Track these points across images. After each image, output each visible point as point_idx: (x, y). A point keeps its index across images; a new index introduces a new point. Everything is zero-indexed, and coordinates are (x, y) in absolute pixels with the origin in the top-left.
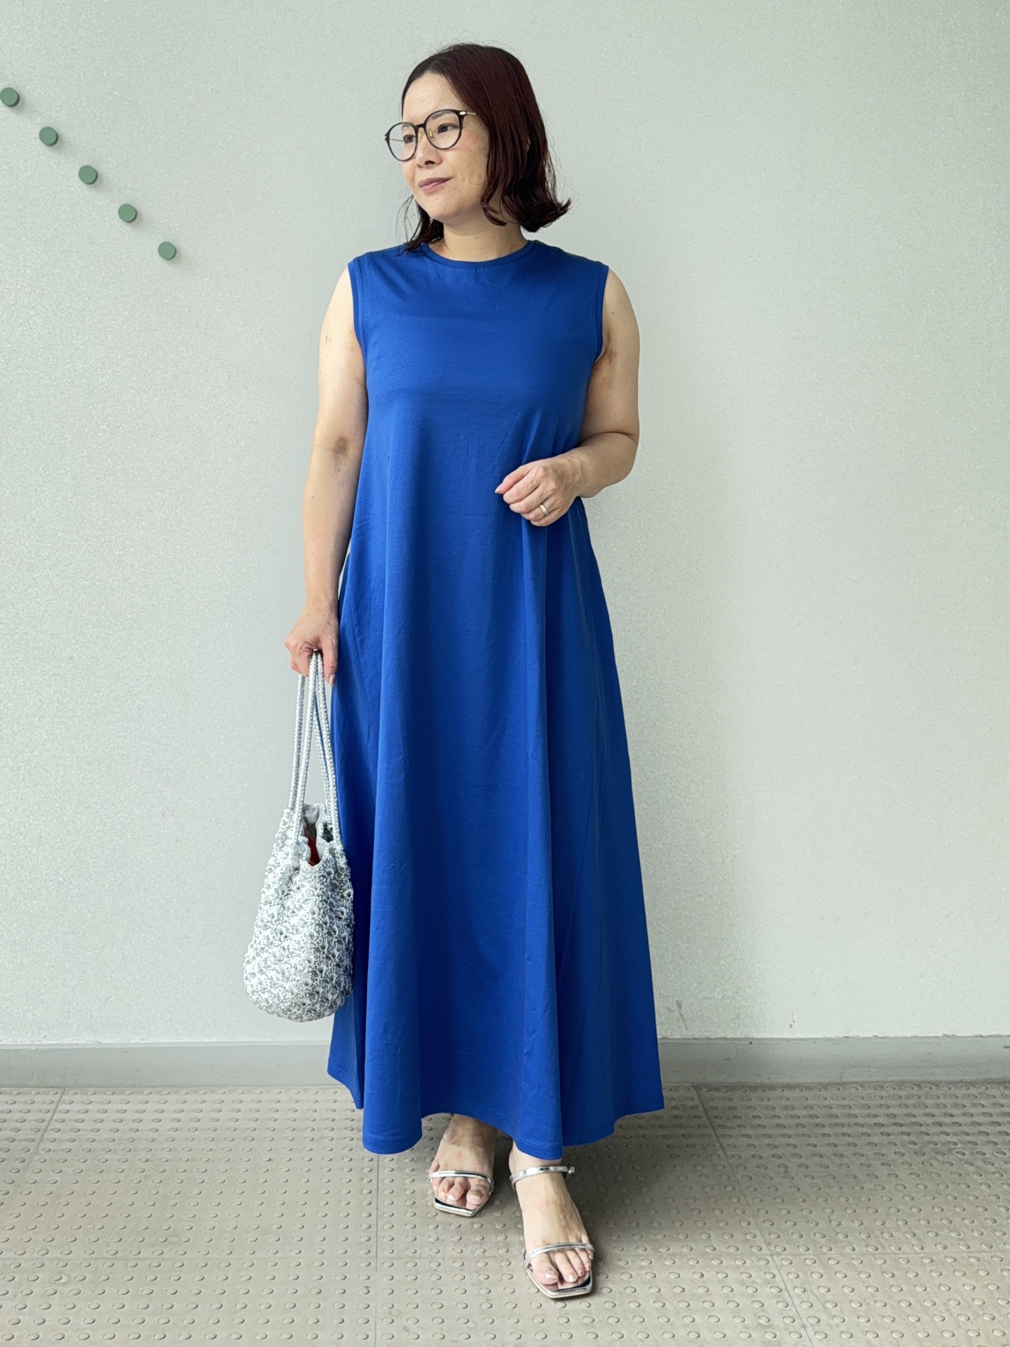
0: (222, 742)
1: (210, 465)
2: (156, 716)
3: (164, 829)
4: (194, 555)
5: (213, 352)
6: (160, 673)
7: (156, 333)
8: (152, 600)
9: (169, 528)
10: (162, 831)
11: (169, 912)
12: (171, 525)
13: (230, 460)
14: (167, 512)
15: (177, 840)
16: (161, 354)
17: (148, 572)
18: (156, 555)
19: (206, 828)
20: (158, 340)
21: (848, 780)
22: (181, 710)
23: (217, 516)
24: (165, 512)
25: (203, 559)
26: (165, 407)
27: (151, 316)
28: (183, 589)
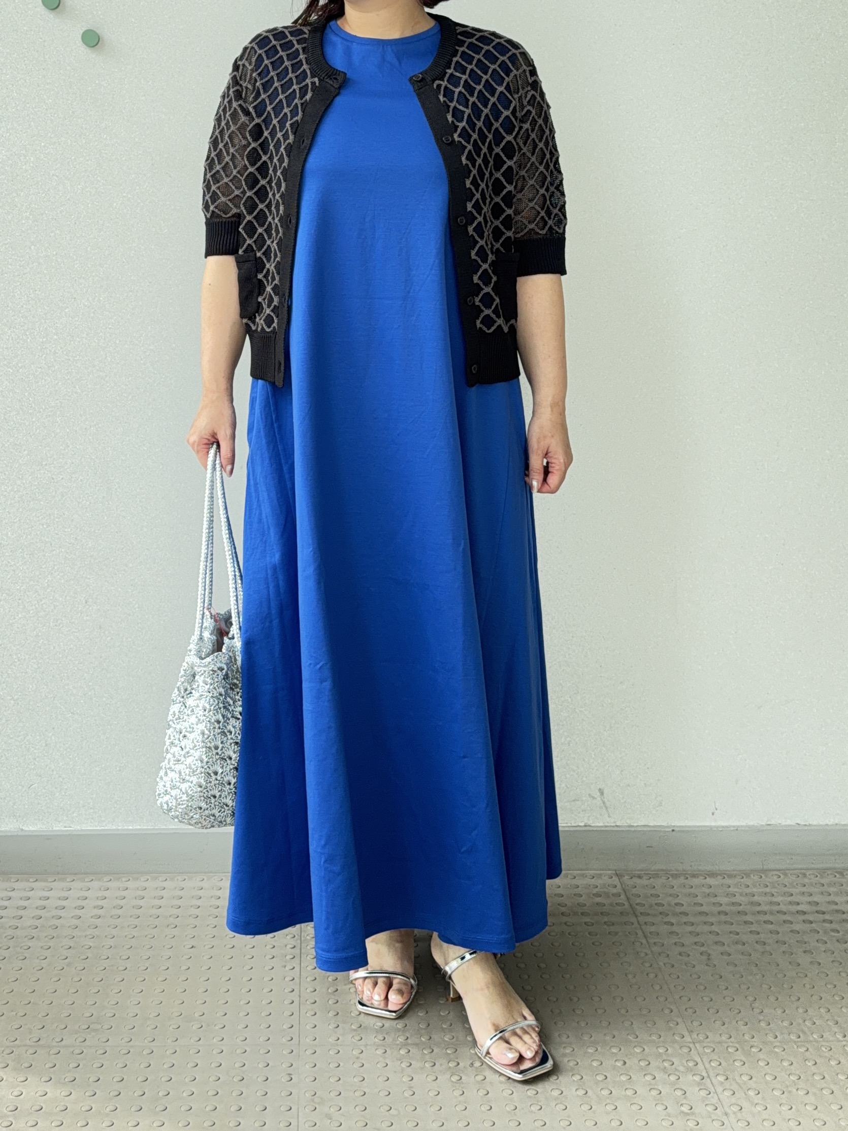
0: (145, 530)
1: (133, 252)
2: (79, 503)
3: (87, 616)
4: (118, 342)
5: (137, 140)
6: (83, 460)
7: (79, 120)
8: (75, 387)
9: (92, 315)
10: (85, 618)
11: (91, 699)
12: (94, 313)
13: (153, 247)
14: (90, 299)
15: (100, 628)
16: (84, 141)
17: (72, 359)
18: (79, 342)
19: (129, 615)
20: (82, 128)
21: (770, 568)
22: (104, 497)
23: (140, 303)
24: (88, 300)
25: (126, 346)
26: (89, 194)
27: (75, 104)
28: (106, 376)
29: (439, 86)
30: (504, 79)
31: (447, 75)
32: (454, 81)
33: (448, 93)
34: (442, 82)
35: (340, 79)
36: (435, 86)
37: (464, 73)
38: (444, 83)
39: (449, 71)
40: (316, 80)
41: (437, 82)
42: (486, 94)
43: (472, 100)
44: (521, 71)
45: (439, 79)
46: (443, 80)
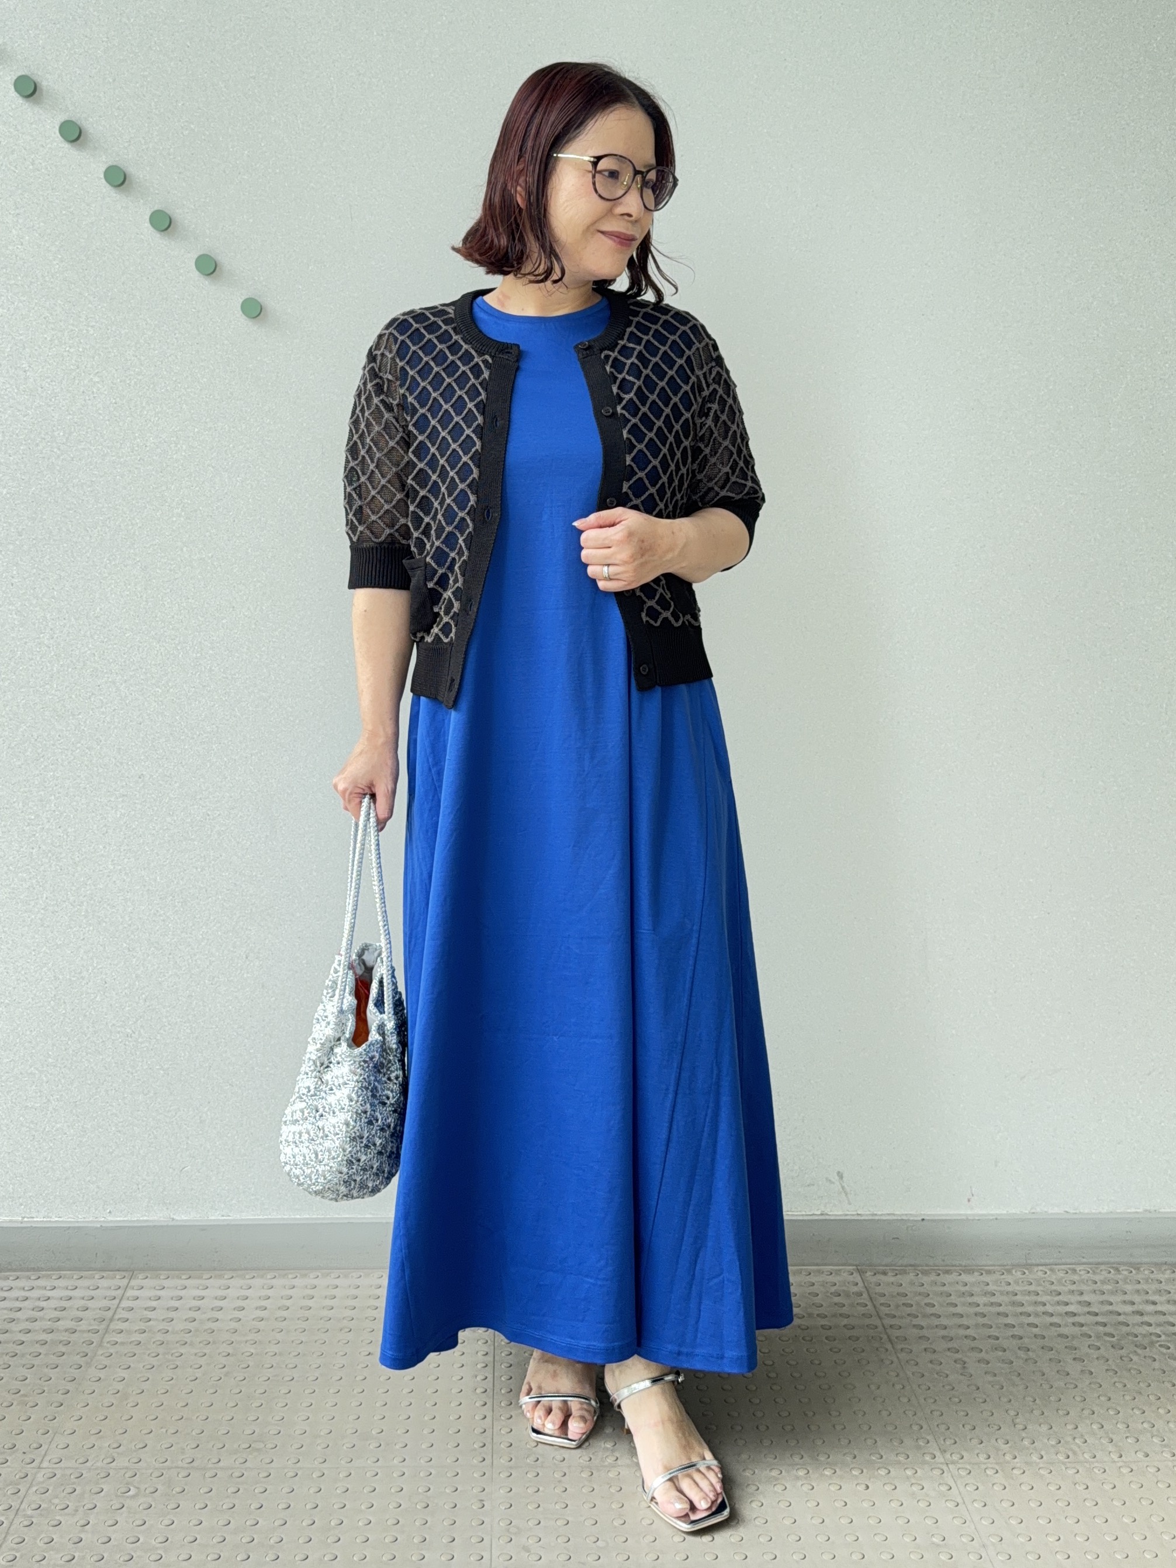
0: (315, 874)
1: (300, 554)
2: (238, 843)
3: (248, 973)
4: (283, 658)
5: (305, 425)
6: (242, 794)
7: (238, 402)
8: (234, 710)
9: (253, 626)
10: (245, 976)
11: (253, 1068)
12: (255, 624)
13: (323, 548)
14: (252, 609)
15: (263, 986)
16: (244, 427)
17: (230, 678)
18: (238, 657)
19: (297, 972)
20: (241, 411)
21: (1035, 917)
22: (267, 836)
23: (309, 613)
24: (249, 609)
25: (293, 662)
26: (249, 487)
27: (233, 383)
28: (270, 697)
29: (607, 357)
30: (684, 352)
31: (619, 347)
32: (625, 352)
33: (617, 365)
34: (611, 353)
35: (514, 351)
36: (603, 356)
37: (639, 344)
38: (614, 355)
39: (621, 343)
40: (487, 357)
41: (606, 352)
42: (663, 366)
43: (645, 372)
44: (703, 344)
45: (609, 350)
46: (613, 351)
